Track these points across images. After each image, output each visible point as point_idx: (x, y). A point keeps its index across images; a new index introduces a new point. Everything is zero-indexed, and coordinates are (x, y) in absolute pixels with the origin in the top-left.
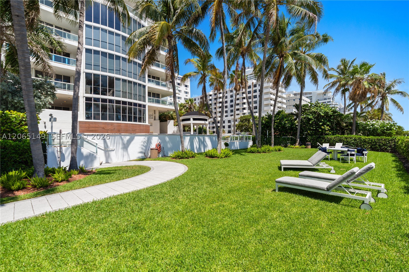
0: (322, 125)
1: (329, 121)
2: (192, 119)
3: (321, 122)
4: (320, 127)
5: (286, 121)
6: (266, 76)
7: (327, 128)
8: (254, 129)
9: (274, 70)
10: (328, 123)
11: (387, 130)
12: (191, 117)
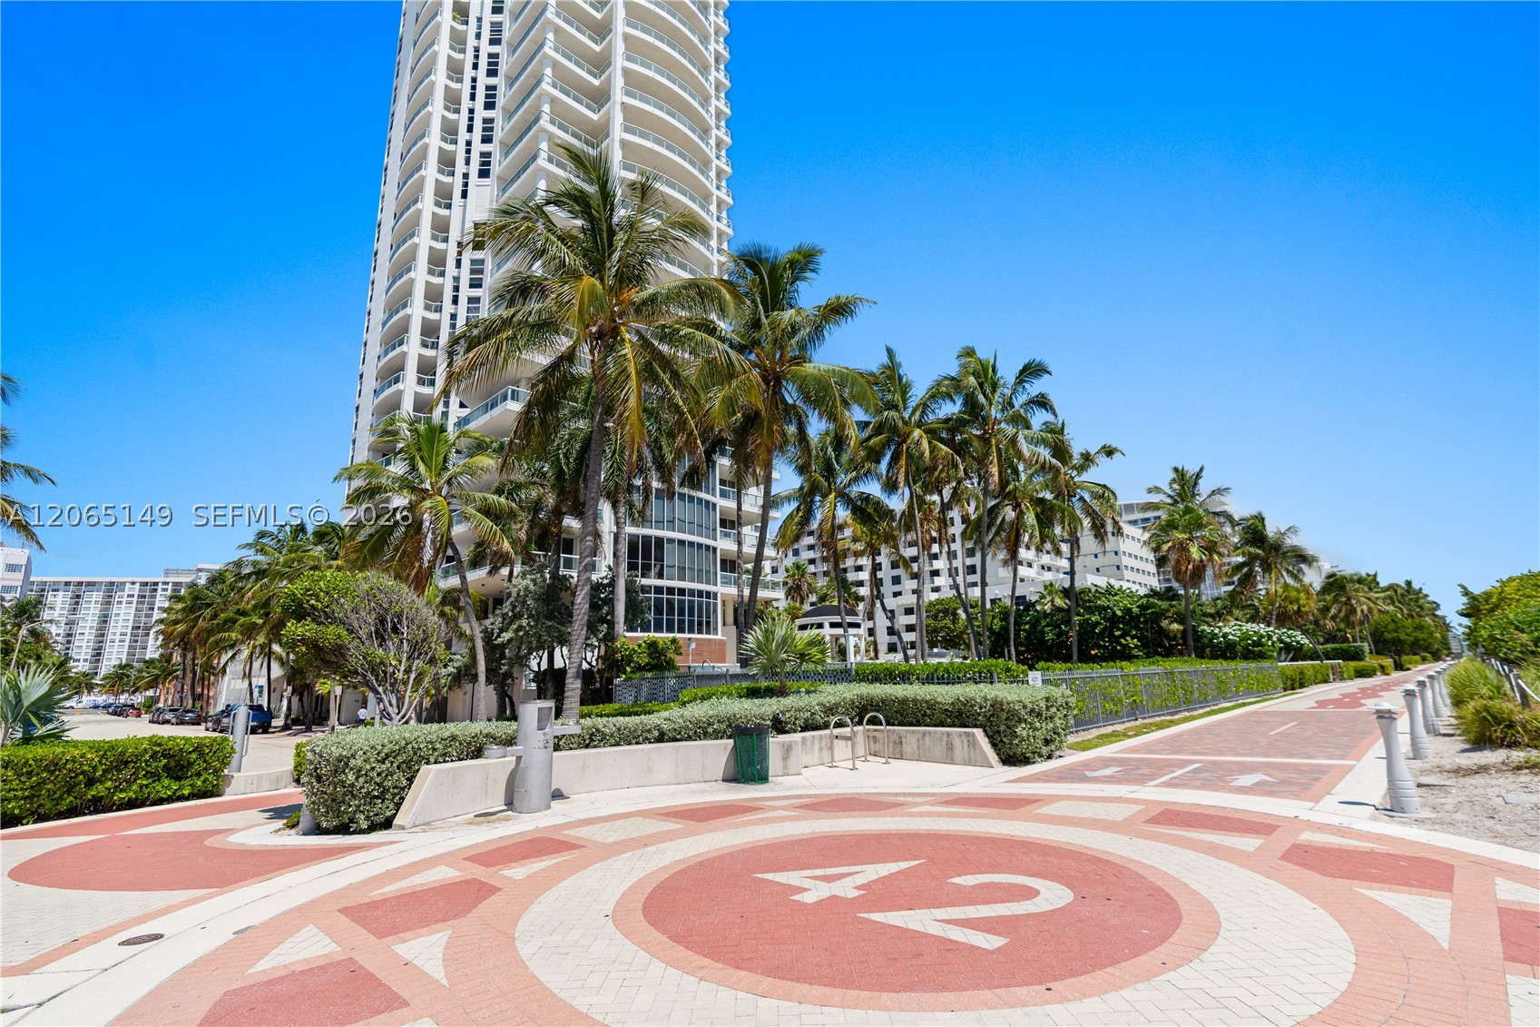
0: (1123, 636)
1: (1137, 628)
2: (827, 625)
3: (1119, 629)
4: (1117, 639)
5: (1047, 625)
6: (989, 546)
7: (1133, 643)
8: (973, 644)
9: (1004, 534)
10: (1134, 632)
11: (1253, 646)
12: (826, 620)
